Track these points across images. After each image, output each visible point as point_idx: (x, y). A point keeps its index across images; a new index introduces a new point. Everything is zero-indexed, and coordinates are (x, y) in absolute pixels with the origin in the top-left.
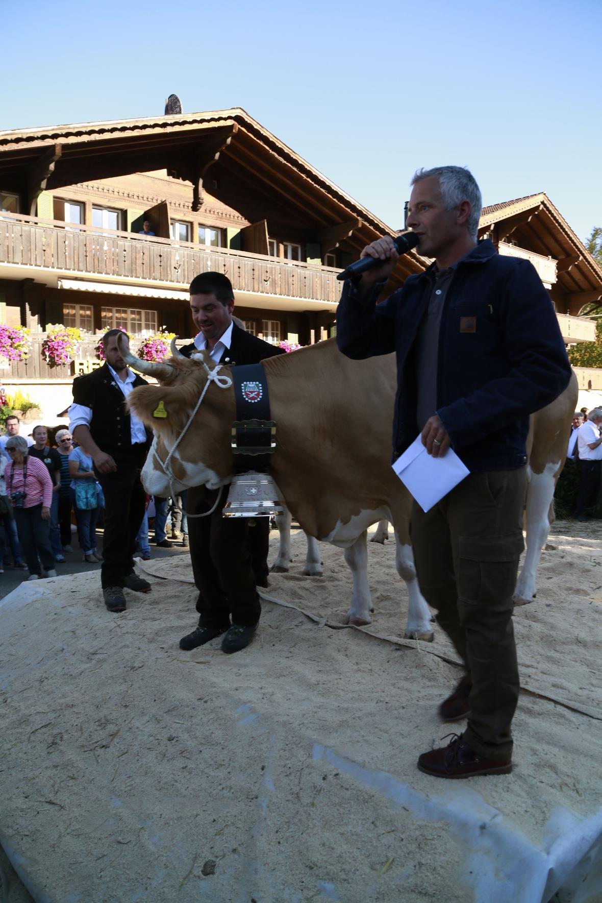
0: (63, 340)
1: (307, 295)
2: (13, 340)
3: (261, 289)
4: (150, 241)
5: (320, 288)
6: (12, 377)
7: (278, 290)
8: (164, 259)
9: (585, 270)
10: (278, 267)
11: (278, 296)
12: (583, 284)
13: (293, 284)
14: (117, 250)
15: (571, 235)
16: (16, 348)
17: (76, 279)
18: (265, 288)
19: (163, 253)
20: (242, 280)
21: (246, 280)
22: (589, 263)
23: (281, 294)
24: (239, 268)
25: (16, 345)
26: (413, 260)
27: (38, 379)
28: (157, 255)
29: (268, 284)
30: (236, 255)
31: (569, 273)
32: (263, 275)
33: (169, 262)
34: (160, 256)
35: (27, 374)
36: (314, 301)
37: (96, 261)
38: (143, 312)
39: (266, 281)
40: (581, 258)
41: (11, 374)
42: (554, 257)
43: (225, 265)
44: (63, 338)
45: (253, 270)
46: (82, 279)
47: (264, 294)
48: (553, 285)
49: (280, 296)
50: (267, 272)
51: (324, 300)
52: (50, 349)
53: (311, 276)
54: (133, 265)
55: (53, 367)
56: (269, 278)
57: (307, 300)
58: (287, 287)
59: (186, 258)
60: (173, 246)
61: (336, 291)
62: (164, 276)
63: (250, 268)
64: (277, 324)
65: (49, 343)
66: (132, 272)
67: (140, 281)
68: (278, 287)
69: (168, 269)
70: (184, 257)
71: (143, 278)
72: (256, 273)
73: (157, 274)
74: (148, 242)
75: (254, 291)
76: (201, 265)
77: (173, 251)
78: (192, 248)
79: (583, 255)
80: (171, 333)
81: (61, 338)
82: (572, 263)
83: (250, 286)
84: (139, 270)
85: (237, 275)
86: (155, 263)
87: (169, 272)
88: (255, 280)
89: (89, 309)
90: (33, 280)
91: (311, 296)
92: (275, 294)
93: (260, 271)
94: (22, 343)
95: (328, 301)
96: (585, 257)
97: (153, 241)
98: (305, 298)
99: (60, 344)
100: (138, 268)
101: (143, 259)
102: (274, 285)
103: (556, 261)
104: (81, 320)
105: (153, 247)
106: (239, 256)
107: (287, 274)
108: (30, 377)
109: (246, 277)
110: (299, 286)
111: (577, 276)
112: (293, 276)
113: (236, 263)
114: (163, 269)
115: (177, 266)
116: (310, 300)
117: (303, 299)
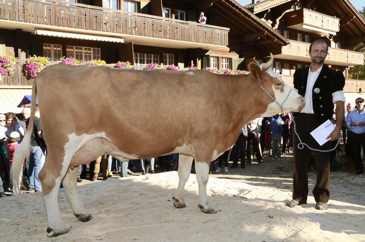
0: (35, 64)
1: (186, 39)
2: (3, 63)
3: (157, 35)
4: (89, 8)
5: (194, 35)
6: (4, 84)
7: (168, 36)
8: (98, 18)
9: (357, 24)
10: (168, 23)
11: (168, 40)
12: (357, 32)
13: (177, 33)
14: (70, 13)
15: (348, 4)
16: (6, 68)
17: (46, 29)
18: (160, 35)
19: (98, 15)
20: (146, 30)
21: (149, 31)
22: (359, 19)
23: (170, 39)
24: (144, 24)
25: (5, 66)
26: (249, 19)
27: (20, 86)
28: (94, 16)
29: (162, 33)
30: (142, 17)
31: (347, 26)
32: (159, 28)
33: (101, 20)
34: (96, 17)
35: (13, 83)
36: (190, 42)
37: (57, 19)
38: (92, 49)
39: (161, 31)
40: (354, 17)
41: (3, 83)
42: (338, 17)
43: (135, 22)
44: (35, 63)
45: (153, 25)
46: (50, 30)
47: (160, 39)
48: (337, 33)
49: (169, 40)
50: (161, 26)
51: (196, 42)
52: (28, 69)
53: (188, 29)
54: (80, 22)
55: (29, 79)
56: (162, 29)
57: (186, 42)
58: (173, 34)
59: (112, 18)
60: (104, 11)
61: (203, 37)
62: (98, 28)
63: (151, 24)
64: (172, 56)
65: (27, 66)
66: (79, 26)
67: (84, 31)
68: (168, 34)
69: (101, 24)
70: (111, 17)
71: (86, 29)
72: (155, 26)
73: (94, 27)
74: (88, 9)
75: (153, 37)
76: (121, 22)
77: (104, 14)
78: (120, 13)
79: (356, 15)
80: (102, 61)
81: (34, 62)
82: (349, 20)
83: (151, 34)
84: (83, 24)
85: (143, 28)
86: (93, 21)
87: (102, 26)
88: (154, 31)
89: (59, 47)
90: (21, 30)
91: (188, 40)
92: (166, 38)
93: (157, 26)
94: (9, 65)
95: (199, 42)
96: (357, 16)
97: (91, 8)
98: (185, 40)
99: (33, 66)
100: (82, 23)
101: (86, 19)
102: (165, 33)
103: (339, 19)
104: (54, 53)
105: (91, 12)
106: (144, 17)
107: (173, 27)
108: (16, 85)
109: (149, 29)
110: (181, 34)
111: (353, 27)
112: (177, 28)
113: (142, 21)
114: (98, 24)
115: (106, 23)
116: (188, 42)
117: (183, 41)
